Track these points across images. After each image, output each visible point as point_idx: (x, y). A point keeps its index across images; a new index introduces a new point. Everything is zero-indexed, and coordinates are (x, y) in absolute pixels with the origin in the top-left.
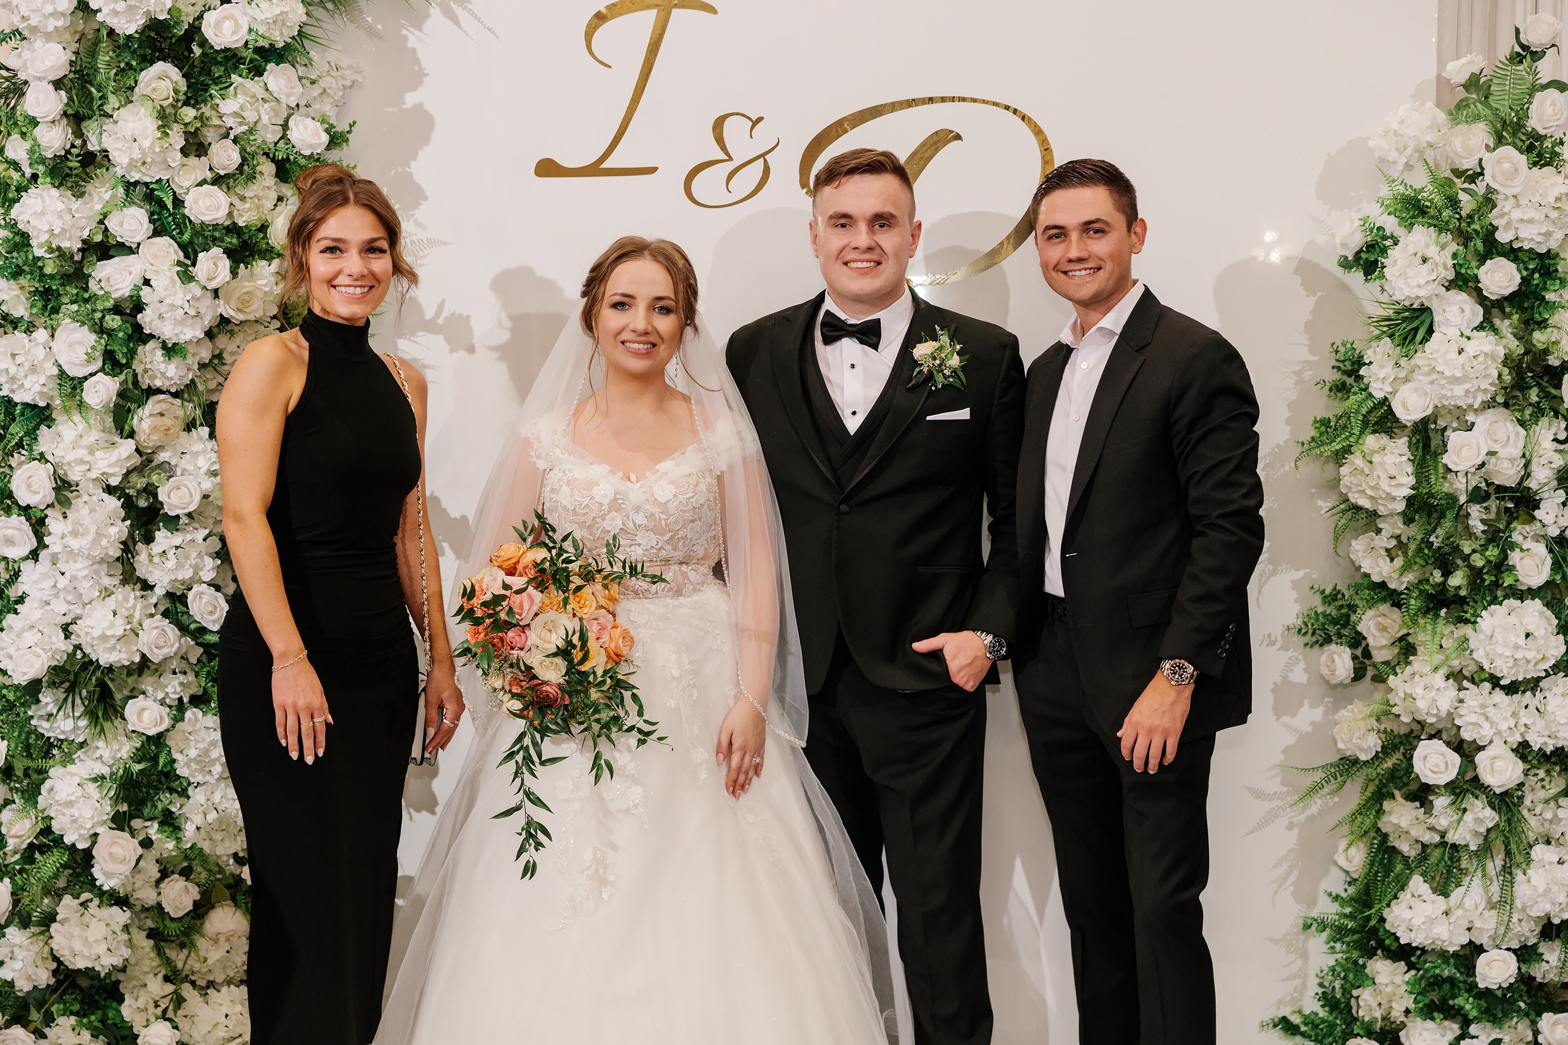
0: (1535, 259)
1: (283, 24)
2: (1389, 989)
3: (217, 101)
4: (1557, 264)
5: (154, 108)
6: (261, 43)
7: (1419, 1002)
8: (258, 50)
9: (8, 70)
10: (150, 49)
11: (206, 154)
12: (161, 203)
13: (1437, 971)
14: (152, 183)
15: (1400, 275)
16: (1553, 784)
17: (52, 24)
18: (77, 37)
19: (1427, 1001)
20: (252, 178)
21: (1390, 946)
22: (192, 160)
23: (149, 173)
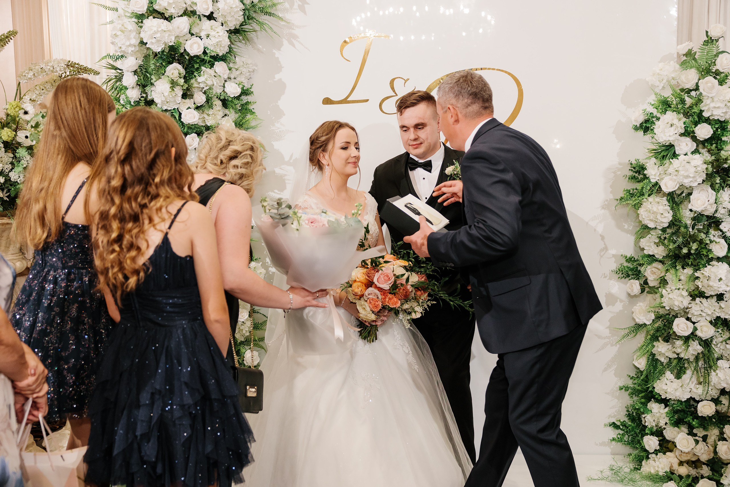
0: (718, 123)
1: (221, 46)
2: (658, 415)
3: (197, 78)
4: (728, 125)
5: (169, 80)
6: (213, 54)
7: (672, 420)
8: (211, 57)
9: (120, 70)
10: (172, 59)
11: (192, 98)
12: (175, 117)
13: (678, 408)
14: (172, 110)
15: (662, 132)
16: (725, 335)
17: (130, 49)
18: (143, 55)
19: (675, 420)
20: (211, 107)
21: (658, 398)
22: (187, 101)
23: (170, 106)
